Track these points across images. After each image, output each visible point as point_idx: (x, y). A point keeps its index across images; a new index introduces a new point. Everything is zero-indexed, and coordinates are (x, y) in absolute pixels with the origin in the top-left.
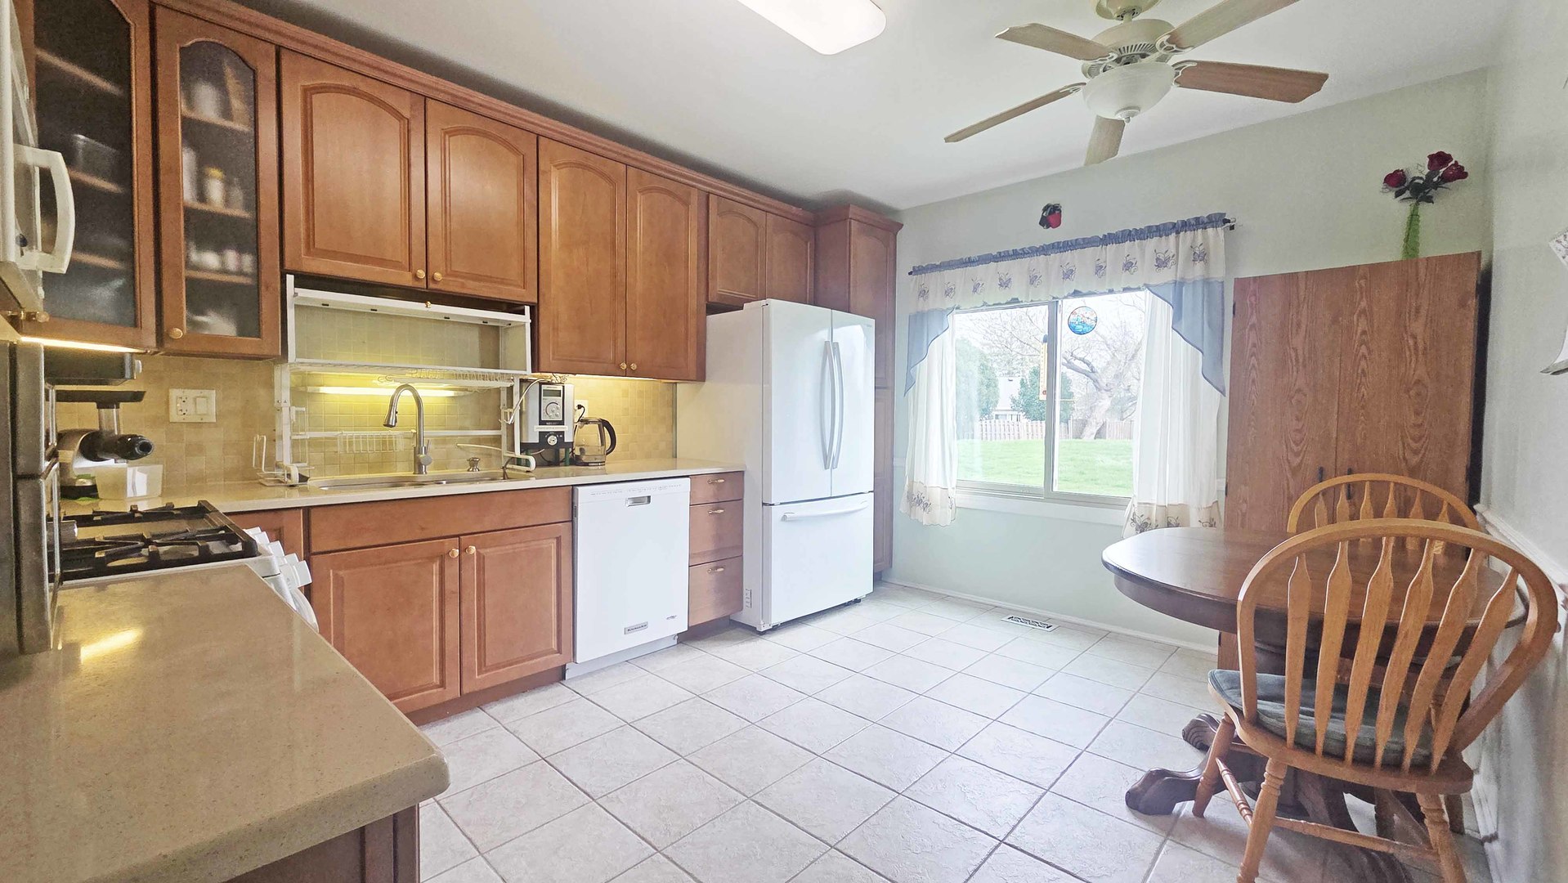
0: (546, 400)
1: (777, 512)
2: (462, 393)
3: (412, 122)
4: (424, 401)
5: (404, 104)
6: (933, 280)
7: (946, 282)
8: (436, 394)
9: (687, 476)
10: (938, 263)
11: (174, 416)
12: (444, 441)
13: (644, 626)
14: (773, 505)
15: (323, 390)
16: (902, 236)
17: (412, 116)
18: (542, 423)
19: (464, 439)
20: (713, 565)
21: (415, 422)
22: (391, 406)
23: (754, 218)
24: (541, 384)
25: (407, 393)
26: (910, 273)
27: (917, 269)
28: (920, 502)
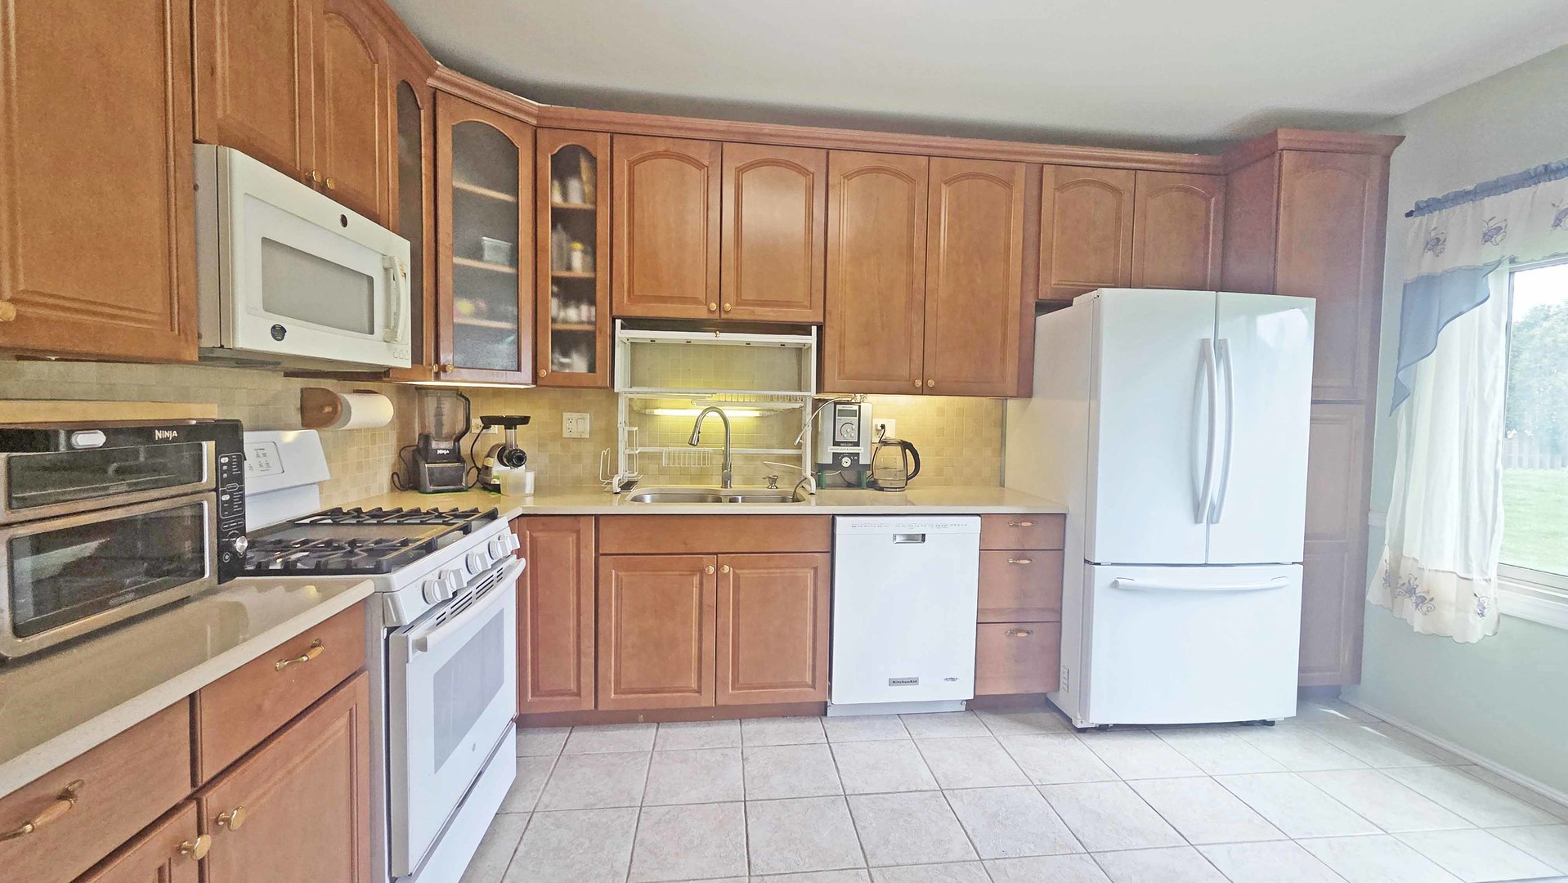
0: (841, 420)
1: (1102, 576)
2: (769, 413)
3: (710, 168)
4: (730, 421)
5: (703, 153)
6: (1457, 222)
7: (1487, 218)
8: (743, 415)
9: (979, 515)
10: (1470, 187)
11: (566, 434)
12: (750, 458)
13: (914, 681)
14: (1099, 564)
15: (656, 412)
16: (1398, 156)
17: (711, 163)
18: (836, 444)
19: (769, 457)
20: (1013, 626)
21: (723, 441)
22: (696, 426)
23: (1113, 182)
24: (836, 403)
25: (713, 416)
26: (1409, 214)
27: (1421, 206)
28: (1411, 591)
